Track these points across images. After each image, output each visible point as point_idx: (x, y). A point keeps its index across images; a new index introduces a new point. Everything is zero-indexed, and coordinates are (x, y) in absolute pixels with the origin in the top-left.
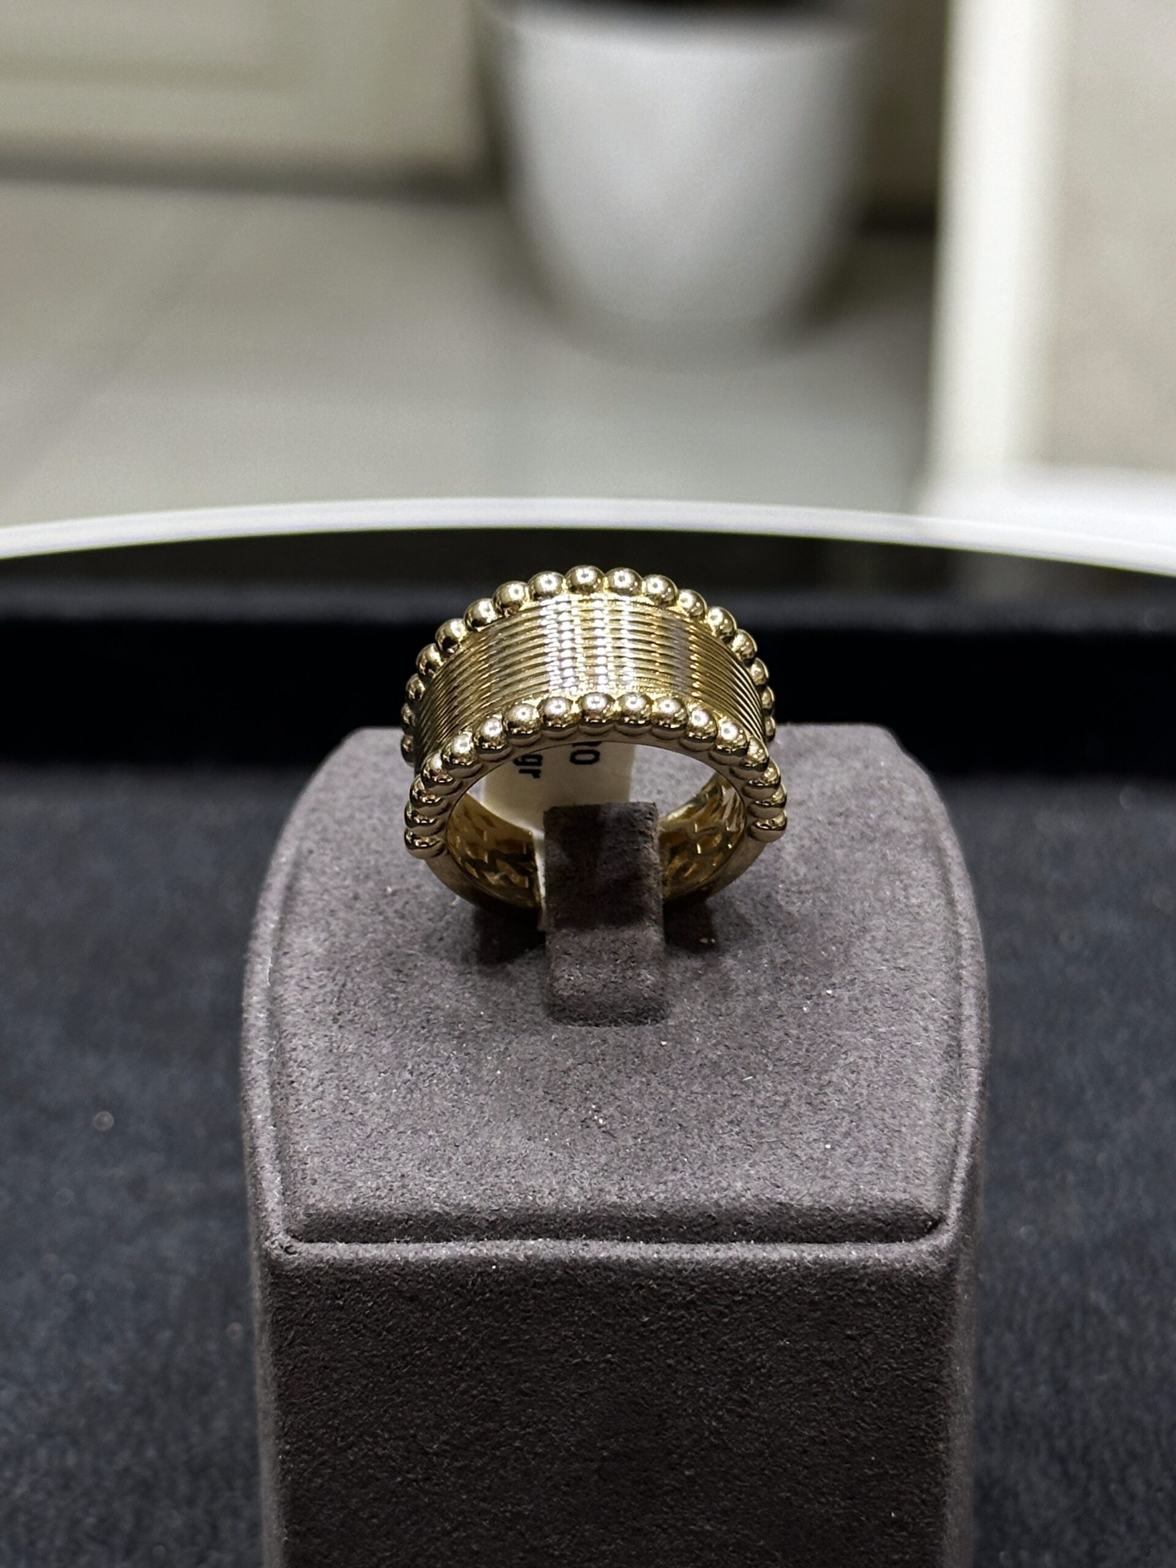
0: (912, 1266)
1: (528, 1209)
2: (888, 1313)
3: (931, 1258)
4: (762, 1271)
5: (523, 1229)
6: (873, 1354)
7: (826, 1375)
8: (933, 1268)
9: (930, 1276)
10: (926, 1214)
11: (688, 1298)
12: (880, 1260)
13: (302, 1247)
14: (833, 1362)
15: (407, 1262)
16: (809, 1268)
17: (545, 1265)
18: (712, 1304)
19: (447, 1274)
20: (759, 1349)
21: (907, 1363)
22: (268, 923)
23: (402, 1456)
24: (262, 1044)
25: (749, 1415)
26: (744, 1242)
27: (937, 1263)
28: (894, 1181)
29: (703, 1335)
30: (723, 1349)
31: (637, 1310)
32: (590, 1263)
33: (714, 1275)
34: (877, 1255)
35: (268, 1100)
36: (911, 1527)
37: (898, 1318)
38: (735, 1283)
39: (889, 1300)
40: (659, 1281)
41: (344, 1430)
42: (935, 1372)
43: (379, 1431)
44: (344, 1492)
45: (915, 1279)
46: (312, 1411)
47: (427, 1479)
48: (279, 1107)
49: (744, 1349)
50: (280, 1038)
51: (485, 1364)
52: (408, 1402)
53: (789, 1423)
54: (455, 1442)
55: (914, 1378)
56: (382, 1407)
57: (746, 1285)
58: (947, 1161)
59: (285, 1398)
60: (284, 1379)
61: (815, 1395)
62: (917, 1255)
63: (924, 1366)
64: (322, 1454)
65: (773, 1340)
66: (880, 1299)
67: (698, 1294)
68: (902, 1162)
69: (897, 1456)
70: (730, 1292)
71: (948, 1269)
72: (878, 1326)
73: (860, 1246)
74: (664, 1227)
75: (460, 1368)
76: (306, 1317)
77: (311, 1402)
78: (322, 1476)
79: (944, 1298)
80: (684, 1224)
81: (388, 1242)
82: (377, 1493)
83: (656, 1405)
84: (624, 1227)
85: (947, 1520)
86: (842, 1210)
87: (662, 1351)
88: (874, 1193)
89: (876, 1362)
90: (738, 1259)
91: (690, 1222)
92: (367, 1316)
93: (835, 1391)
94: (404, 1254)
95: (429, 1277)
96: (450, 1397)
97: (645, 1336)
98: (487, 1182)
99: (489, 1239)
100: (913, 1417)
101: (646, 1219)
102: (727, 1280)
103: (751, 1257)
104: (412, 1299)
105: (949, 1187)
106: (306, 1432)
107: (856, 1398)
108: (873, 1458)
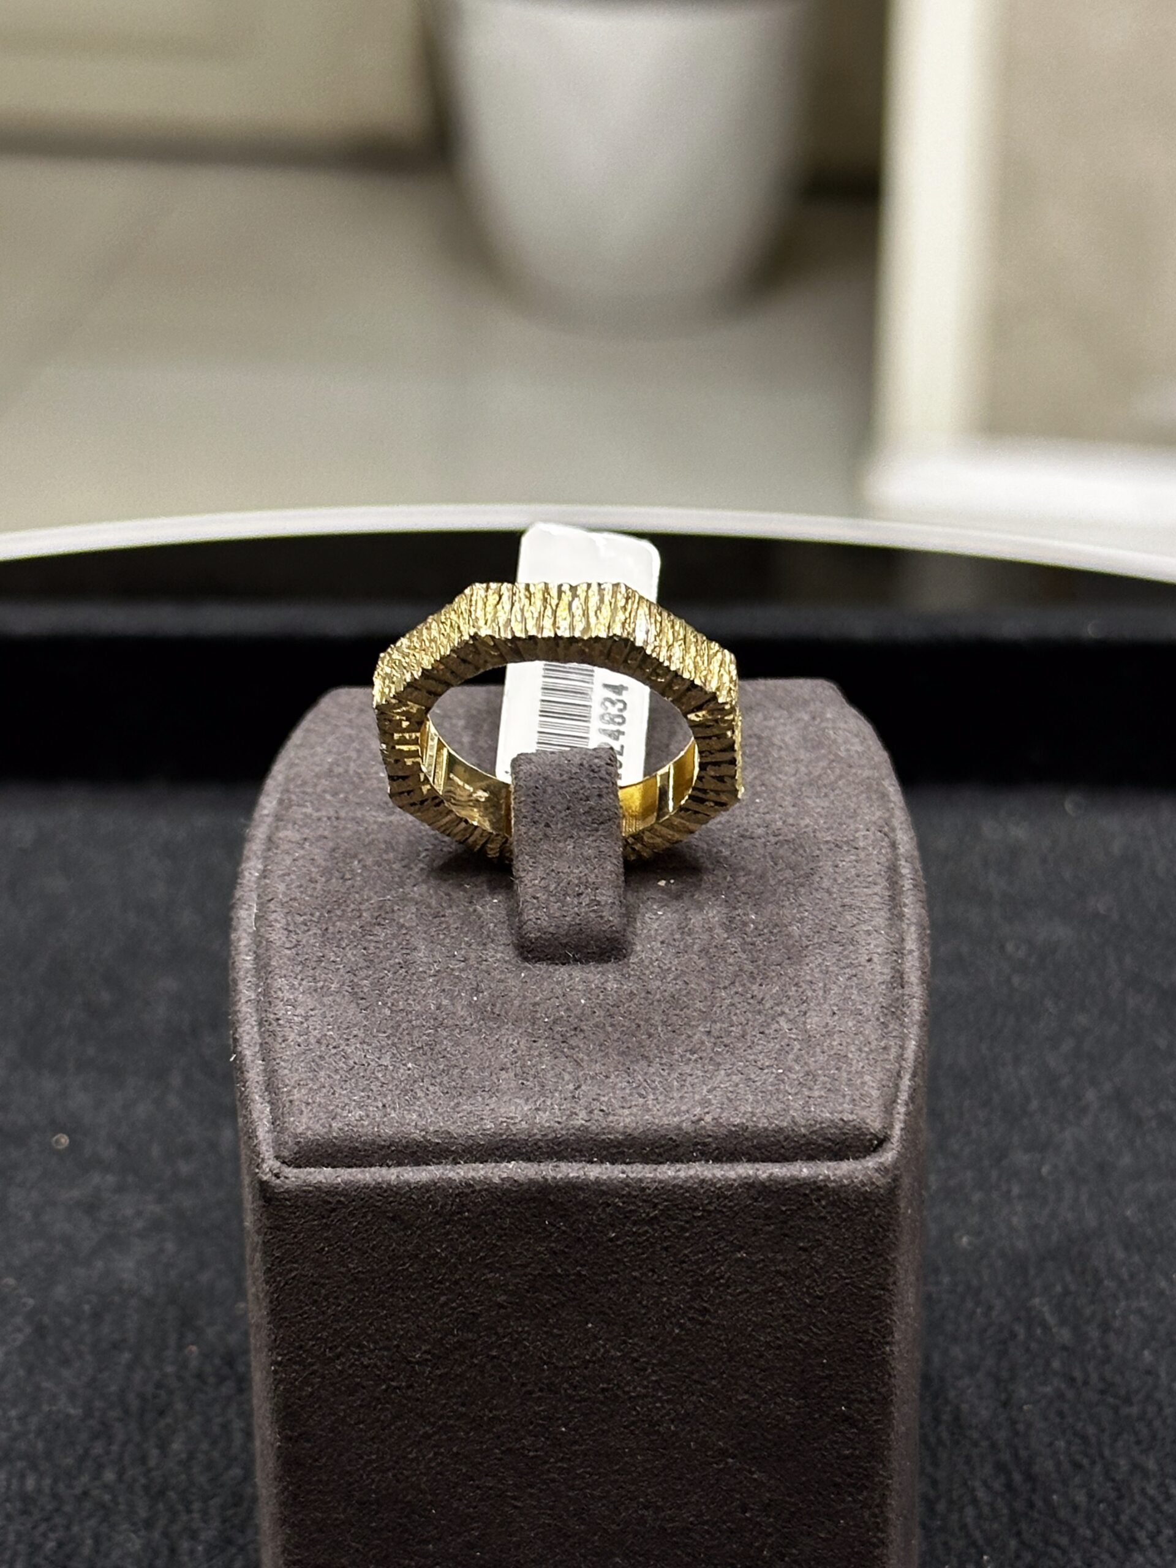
0: (862, 1181)
1: (501, 1135)
2: (837, 1226)
3: (877, 1175)
4: (720, 1188)
5: (498, 1153)
6: (824, 1265)
7: (780, 1284)
8: (879, 1183)
9: (876, 1191)
10: (871, 1133)
11: (651, 1215)
12: (829, 1177)
13: (291, 1172)
14: (786, 1272)
15: (389, 1184)
16: (762, 1183)
17: (521, 1185)
18: (676, 1219)
19: (428, 1195)
20: (719, 1261)
21: (854, 1273)
22: (252, 871)
23: (387, 1366)
24: (249, 984)
25: (709, 1323)
26: (703, 1162)
27: (882, 1179)
28: (841, 1104)
29: (666, 1249)
30: (684, 1262)
31: (605, 1227)
32: (560, 1183)
33: (675, 1193)
34: (826, 1172)
35: (256, 1036)
36: (861, 1425)
37: (847, 1230)
38: (695, 1200)
39: (838, 1214)
40: (625, 1199)
41: (332, 1342)
42: (882, 1280)
43: (365, 1343)
44: (332, 1400)
45: (862, 1194)
46: (303, 1325)
47: (410, 1386)
48: (266, 1043)
49: (704, 1261)
50: (267, 979)
51: (463, 1279)
52: (393, 1315)
53: (746, 1329)
54: (436, 1352)
55: (862, 1286)
56: (367, 1320)
57: (706, 1202)
58: (891, 1085)
59: (277, 1313)
60: (276, 1296)
61: (771, 1303)
62: (864, 1172)
63: (872, 1275)
64: (313, 1365)
65: (732, 1252)
66: (828, 1212)
67: (661, 1210)
68: (848, 1085)
69: (847, 1359)
70: (690, 1208)
71: (893, 1185)
72: (828, 1238)
73: (811, 1164)
74: (629, 1149)
75: (440, 1282)
76: (295, 1237)
77: (301, 1315)
78: (312, 1385)
79: (889, 1211)
80: (648, 1146)
81: (371, 1166)
82: (362, 1400)
83: (622, 1314)
84: (592, 1149)
85: (894, 1418)
86: (793, 1130)
87: (628, 1264)
88: (824, 1115)
89: (828, 1272)
90: (698, 1177)
91: (652, 1144)
92: (354, 1235)
93: (788, 1299)
94: (387, 1178)
95: (411, 1198)
96: (430, 1310)
97: (612, 1251)
98: (463, 1110)
99: (465, 1162)
100: (861, 1322)
101: (612, 1140)
102: (686, 1197)
103: (710, 1176)
104: (393, 1219)
105: (893, 1108)
106: (297, 1344)
107: (809, 1306)
108: (825, 1361)
